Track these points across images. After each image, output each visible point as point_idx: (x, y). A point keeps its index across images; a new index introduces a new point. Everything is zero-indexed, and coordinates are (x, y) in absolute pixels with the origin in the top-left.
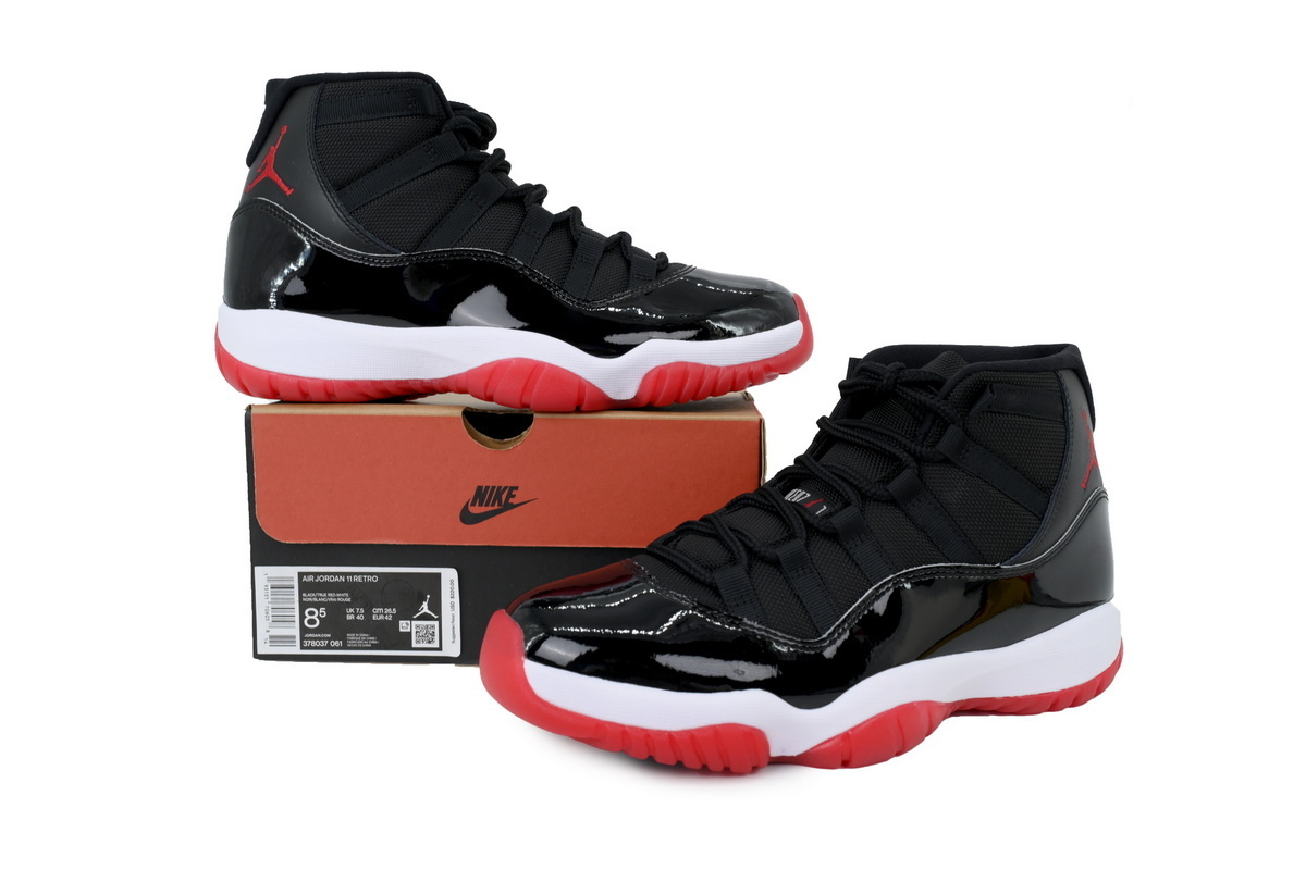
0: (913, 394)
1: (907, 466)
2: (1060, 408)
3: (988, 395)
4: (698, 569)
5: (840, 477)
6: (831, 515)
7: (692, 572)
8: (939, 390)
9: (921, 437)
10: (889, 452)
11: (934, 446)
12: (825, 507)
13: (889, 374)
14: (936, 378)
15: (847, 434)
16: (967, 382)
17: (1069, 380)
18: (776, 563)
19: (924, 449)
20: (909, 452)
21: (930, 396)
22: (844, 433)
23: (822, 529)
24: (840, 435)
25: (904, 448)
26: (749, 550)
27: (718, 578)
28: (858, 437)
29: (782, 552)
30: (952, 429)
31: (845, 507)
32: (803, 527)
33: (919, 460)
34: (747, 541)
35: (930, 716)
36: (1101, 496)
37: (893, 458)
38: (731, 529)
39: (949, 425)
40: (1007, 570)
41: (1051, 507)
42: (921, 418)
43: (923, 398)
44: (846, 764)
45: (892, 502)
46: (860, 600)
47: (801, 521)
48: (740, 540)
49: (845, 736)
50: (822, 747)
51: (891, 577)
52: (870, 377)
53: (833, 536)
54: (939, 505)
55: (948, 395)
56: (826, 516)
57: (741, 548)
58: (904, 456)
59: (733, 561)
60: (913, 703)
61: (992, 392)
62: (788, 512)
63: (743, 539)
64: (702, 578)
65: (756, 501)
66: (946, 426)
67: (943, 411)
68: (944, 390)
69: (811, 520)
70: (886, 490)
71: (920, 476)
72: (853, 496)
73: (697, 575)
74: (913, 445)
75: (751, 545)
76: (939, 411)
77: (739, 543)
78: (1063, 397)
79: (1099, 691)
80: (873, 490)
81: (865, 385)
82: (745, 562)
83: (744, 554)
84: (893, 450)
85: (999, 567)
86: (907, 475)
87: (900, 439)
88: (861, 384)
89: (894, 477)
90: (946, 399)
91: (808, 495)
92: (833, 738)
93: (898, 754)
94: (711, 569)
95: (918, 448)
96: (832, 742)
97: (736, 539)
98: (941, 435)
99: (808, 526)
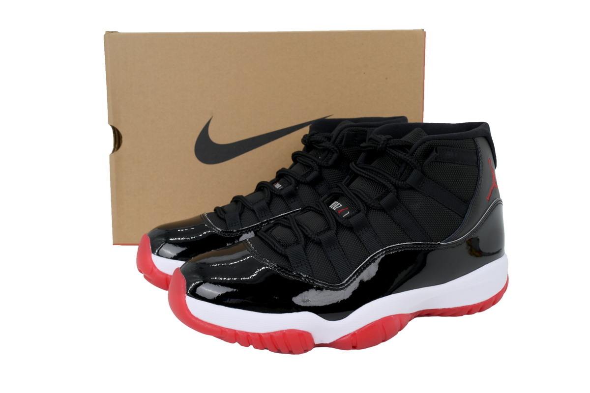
0: (395, 152)
1: (391, 191)
2: (475, 158)
3: (434, 153)
4: (279, 246)
5: (357, 196)
6: (350, 217)
7: (276, 248)
8: (409, 150)
9: (399, 175)
10: (382, 183)
11: (405, 180)
12: (348, 213)
13: (383, 142)
14: (408, 144)
15: (362, 173)
16: (424, 146)
17: (482, 143)
18: (319, 243)
19: (400, 182)
20: (392, 183)
21: (404, 154)
22: (361, 172)
23: (345, 225)
24: (359, 173)
25: (390, 181)
26: (306, 236)
27: (288, 252)
28: (367, 175)
29: (322, 238)
30: (415, 172)
31: (358, 213)
32: (335, 224)
33: (397, 187)
34: (305, 232)
35: (401, 322)
36: (499, 203)
37: (385, 186)
38: (298, 225)
39: (413, 169)
40: (444, 245)
41: (469, 211)
42: (400, 165)
43: (400, 155)
44: (354, 348)
45: (383, 210)
46: (363, 263)
47: (334, 221)
48: (302, 231)
49: (354, 335)
50: (341, 339)
51: (381, 250)
52: (374, 143)
53: (351, 229)
54: (408, 212)
55: (413, 153)
56: (348, 217)
57: (302, 236)
58: (390, 186)
59: (297, 242)
60: (391, 316)
61: (436, 152)
62: (328, 216)
63: (303, 230)
64: (280, 252)
65: (314, 208)
66: (412, 170)
67: (410, 162)
68: (412, 149)
69: (340, 221)
70: (379, 204)
71: (397, 197)
72: (362, 207)
73: (278, 250)
74: (394, 180)
75: (307, 234)
76: (409, 162)
77: (301, 233)
78: (477, 152)
79: (494, 304)
80: (372, 204)
81: (372, 147)
82: (303, 243)
83: (303, 239)
84: (384, 183)
85: (439, 244)
86: (390, 196)
87: (388, 176)
88: (370, 146)
89: (385, 197)
90: (412, 155)
91: (341, 205)
92: (348, 335)
93: (383, 341)
94: (286, 246)
95: (397, 182)
96: (347, 337)
97: (299, 231)
98: (410, 174)
99: (337, 223)
